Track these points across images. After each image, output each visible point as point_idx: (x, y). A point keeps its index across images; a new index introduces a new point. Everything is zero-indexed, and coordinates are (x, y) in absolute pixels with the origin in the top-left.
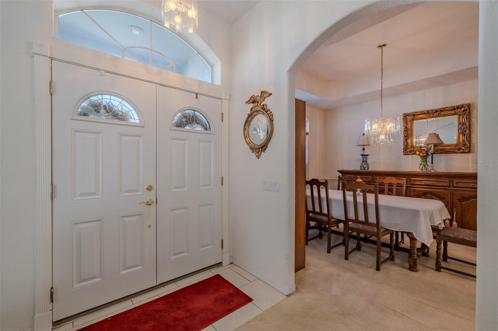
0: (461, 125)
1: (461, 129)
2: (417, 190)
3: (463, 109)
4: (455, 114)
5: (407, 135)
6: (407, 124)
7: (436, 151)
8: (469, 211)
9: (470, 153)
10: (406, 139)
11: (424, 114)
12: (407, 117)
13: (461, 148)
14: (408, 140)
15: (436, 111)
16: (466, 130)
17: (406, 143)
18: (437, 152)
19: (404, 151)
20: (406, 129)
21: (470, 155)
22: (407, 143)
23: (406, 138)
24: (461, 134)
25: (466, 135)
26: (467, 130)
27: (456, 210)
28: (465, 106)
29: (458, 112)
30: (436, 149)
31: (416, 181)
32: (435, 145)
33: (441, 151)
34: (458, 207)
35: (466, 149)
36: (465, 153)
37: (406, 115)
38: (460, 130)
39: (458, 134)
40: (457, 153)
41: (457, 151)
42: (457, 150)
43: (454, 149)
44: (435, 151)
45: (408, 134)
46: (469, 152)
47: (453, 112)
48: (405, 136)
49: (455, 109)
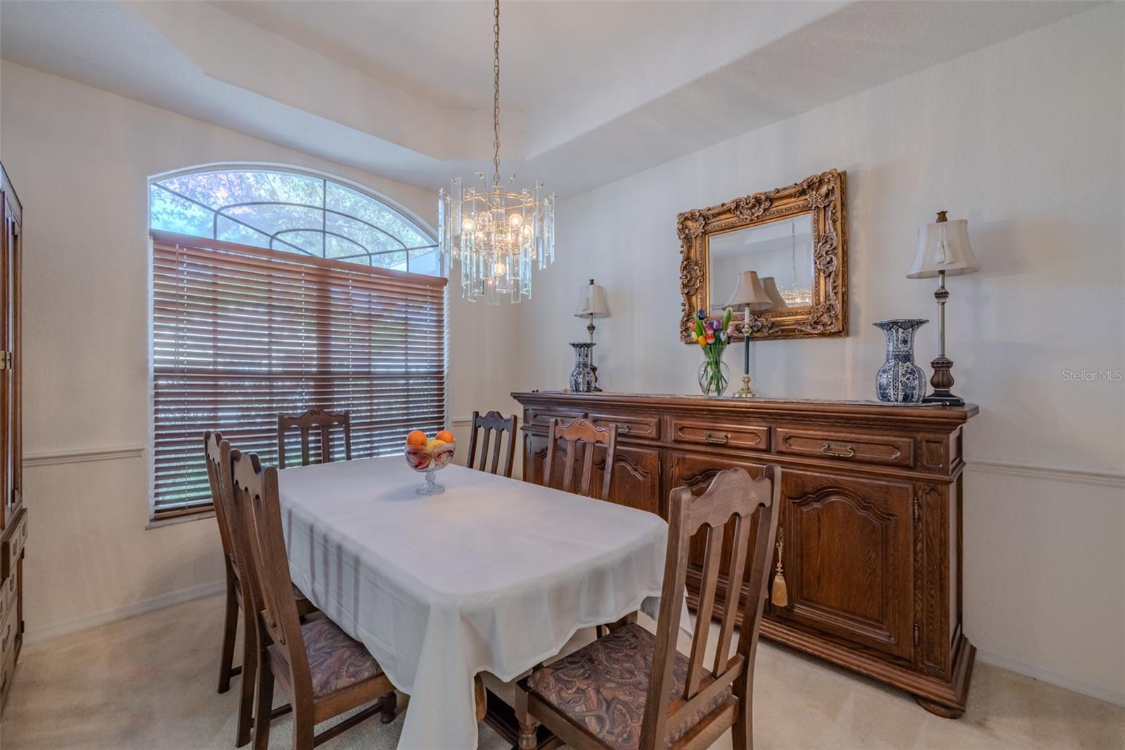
0: (820, 244)
1: (822, 256)
2: (691, 459)
3: (824, 190)
4: (806, 209)
5: (688, 281)
6: (690, 248)
7: (758, 331)
8: (819, 540)
9: (847, 335)
10: (687, 294)
11: (729, 211)
12: (689, 223)
13: (822, 318)
14: (694, 298)
15: (758, 201)
16: (832, 259)
17: (687, 307)
18: (758, 334)
19: (681, 332)
20: (685, 263)
21: (849, 341)
22: (690, 306)
23: (686, 291)
24: (822, 274)
25: (833, 274)
26: (834, 258)
27: (785, 534)
28: (829, 179)
29: (814, 201)
30: (760, 324)
31: (686, 431)
32: (756, 314)
33: (771, 331)
34: (790, 524)
35: (832, 323)
36: (832, 335)
37: (686, 219)
38: (818, 261)
39: (816, 272)
40: (808, 335)
41: (809, 329)
42: (809, 327)
43: (804, 323)
44: (755, 332)
45: (691, 278)
46: (843, 332)
47: (800, 201)
48: (685, 286)
49: (803, 192)
